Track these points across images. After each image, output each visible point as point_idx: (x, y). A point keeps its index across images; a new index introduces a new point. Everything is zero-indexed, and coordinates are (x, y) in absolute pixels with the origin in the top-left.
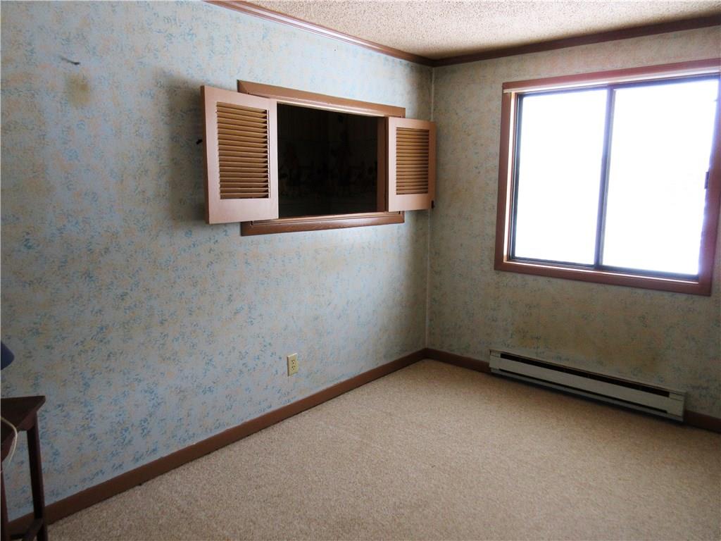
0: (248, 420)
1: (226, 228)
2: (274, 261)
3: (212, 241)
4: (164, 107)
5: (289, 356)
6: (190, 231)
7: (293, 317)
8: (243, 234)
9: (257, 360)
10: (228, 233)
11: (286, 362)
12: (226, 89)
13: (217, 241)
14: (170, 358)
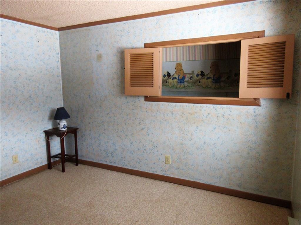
0: (146, 172)
1: (139, 98)
2: (159, 113)
3: (134, 102)
4: (119, 59)
5: (166, 155)
6: (126, 97)
7: (168, 139)
8: (145, 100)
9: (150, 150)
10: (140, 99)
11: (164, 157)
12: (140, 48)
13: (135, 102)
14: (119, 137)
